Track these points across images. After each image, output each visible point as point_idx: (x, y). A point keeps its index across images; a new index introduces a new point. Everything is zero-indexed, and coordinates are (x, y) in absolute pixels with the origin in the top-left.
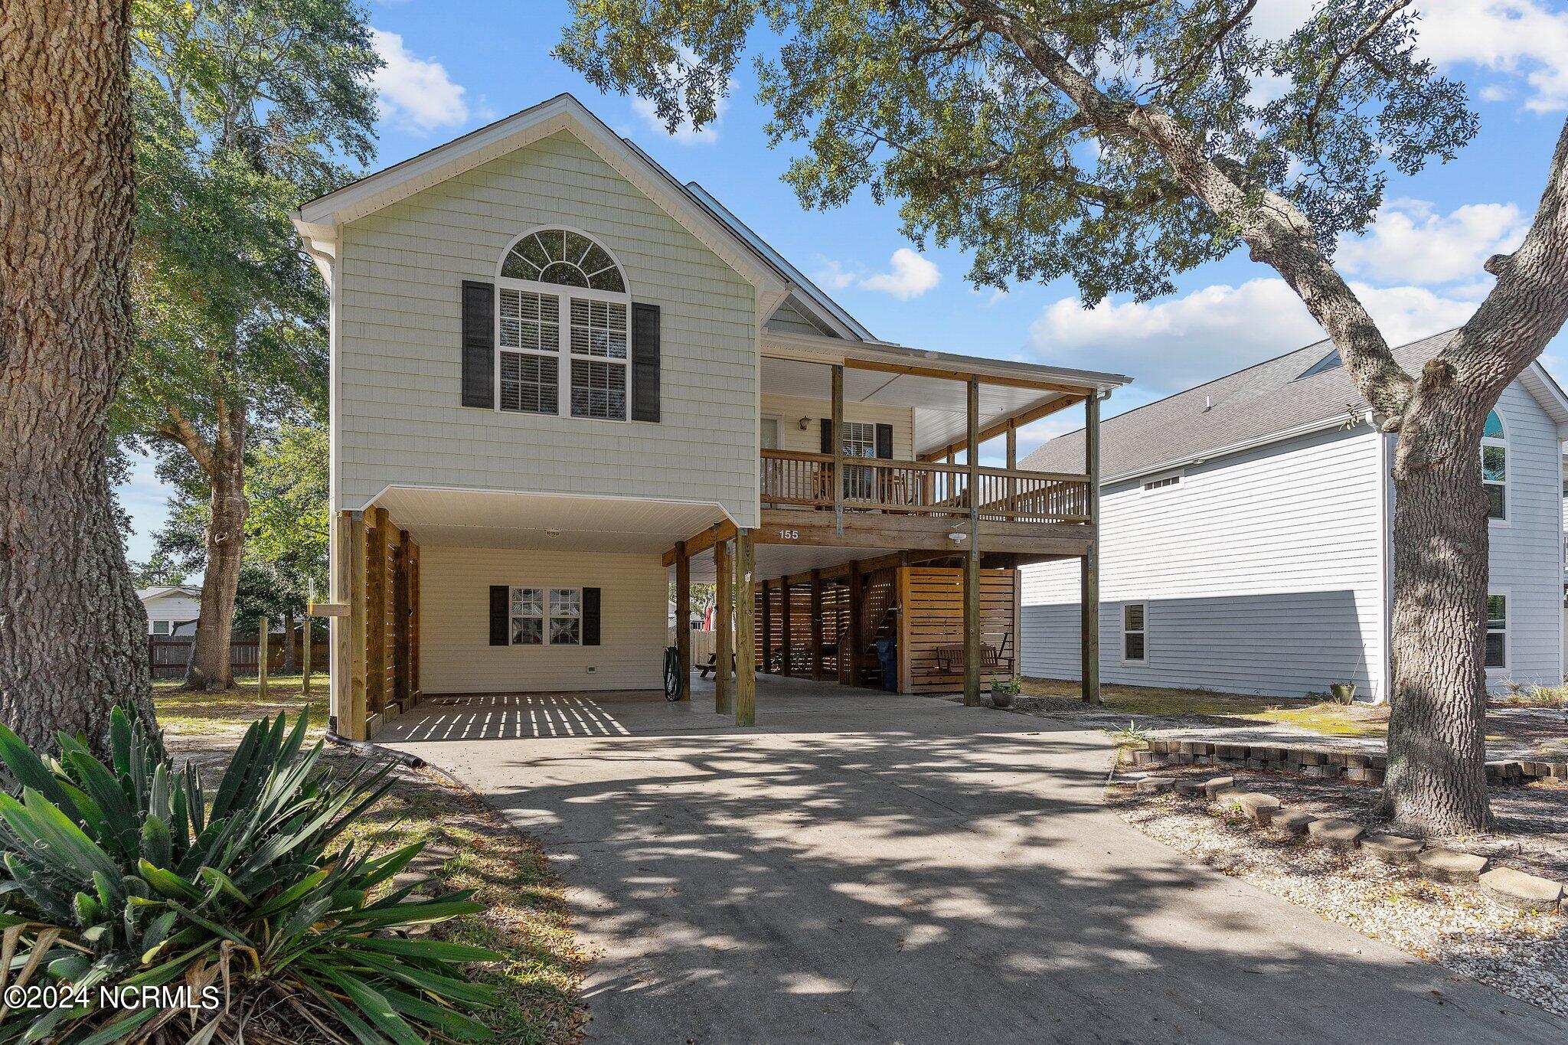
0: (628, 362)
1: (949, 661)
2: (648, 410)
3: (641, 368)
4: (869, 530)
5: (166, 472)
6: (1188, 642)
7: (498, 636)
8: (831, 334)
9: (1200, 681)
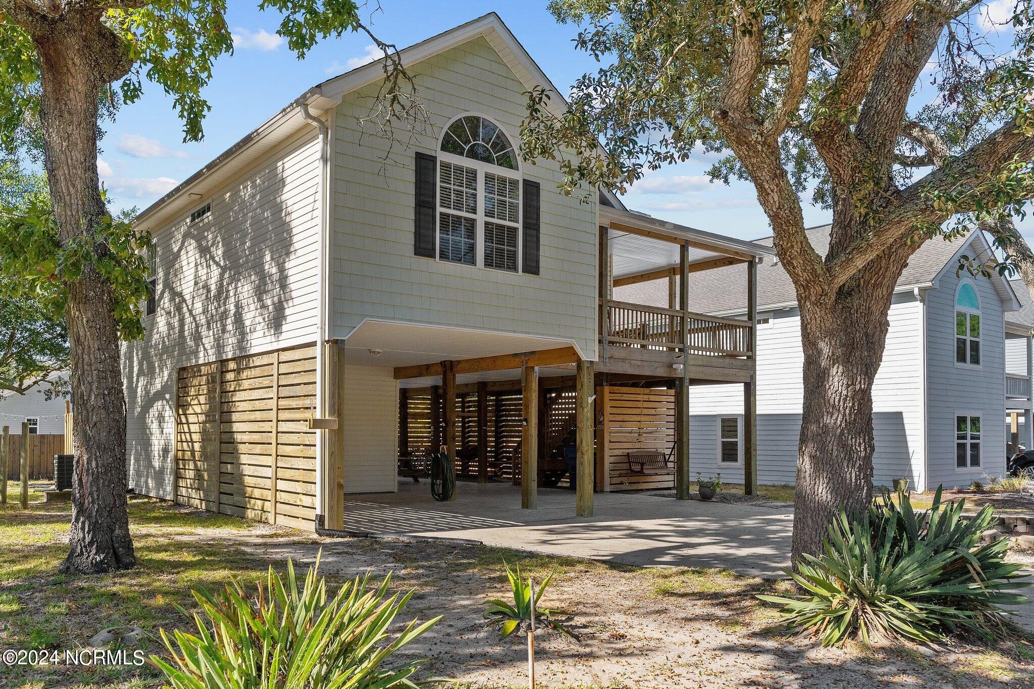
0: (519, 226)
1: (642, 464)
2: (532, 266)
3: (529, 231)
4: (624, 360)
6: (775, 448)
9: (786, 479)
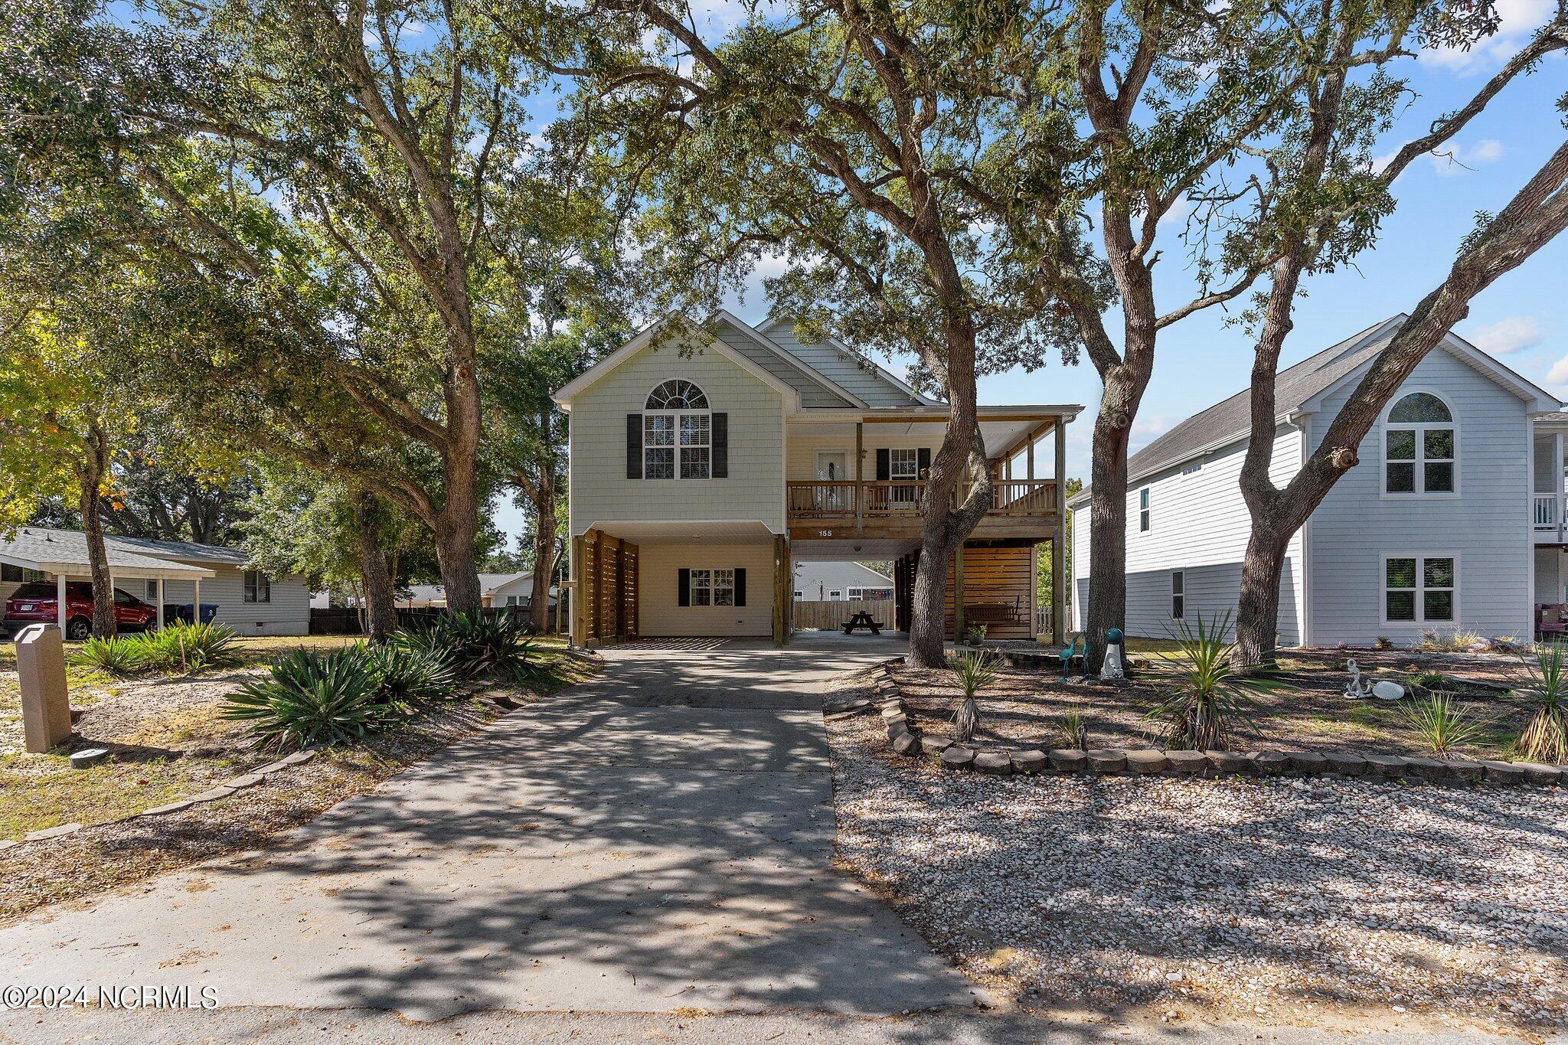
0: (710, 446)
2: (721, 472)
3: (717, 449)
5: (519, 502)
7: (683, 601)
8: (853, 406)
